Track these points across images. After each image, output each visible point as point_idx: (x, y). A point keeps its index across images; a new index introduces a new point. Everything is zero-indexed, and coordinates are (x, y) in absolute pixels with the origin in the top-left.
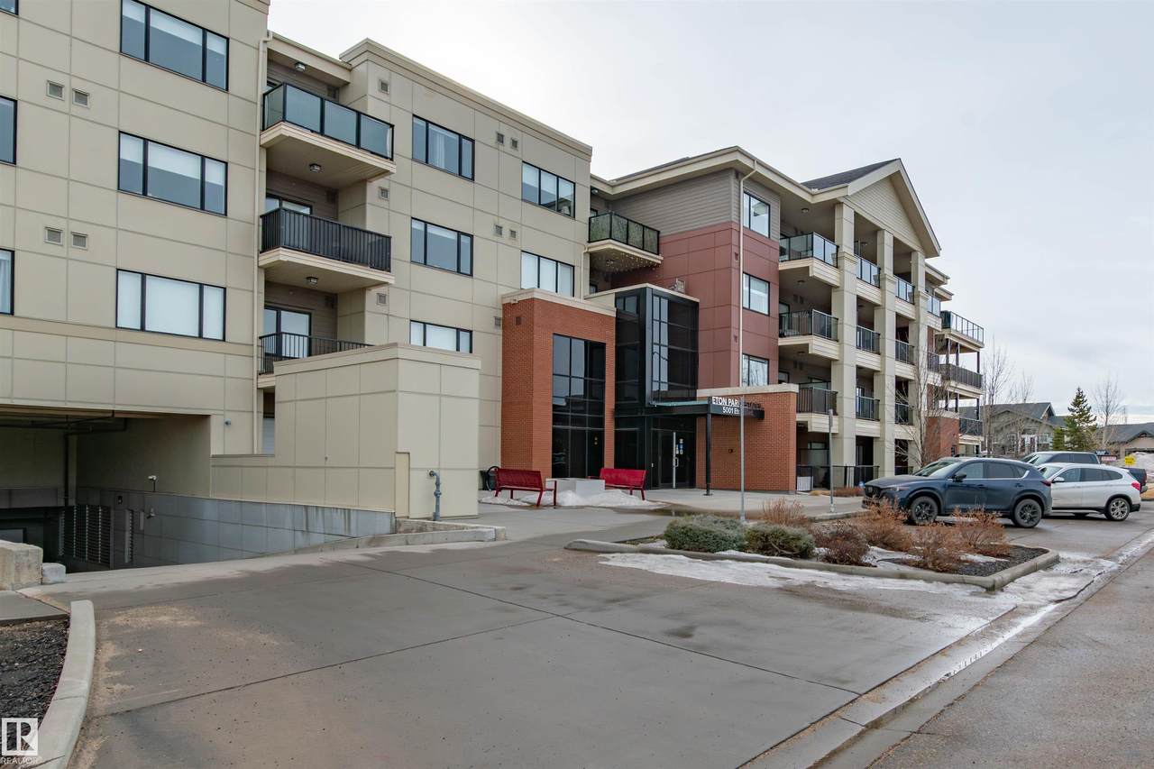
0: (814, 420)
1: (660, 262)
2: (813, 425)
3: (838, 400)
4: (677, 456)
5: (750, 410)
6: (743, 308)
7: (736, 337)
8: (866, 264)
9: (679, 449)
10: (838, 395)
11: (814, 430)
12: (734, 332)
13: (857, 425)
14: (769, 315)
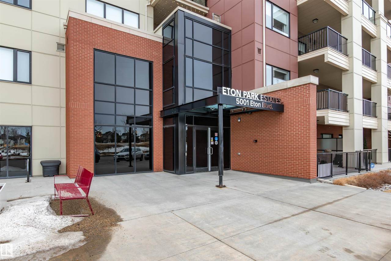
0: (330, 115)
1: (207, 12)
2: (330, 119)
3: (348, 101)
4: (212, 146)
5: (270, 104)
6: (266, 27)
7: (259, 50)
8: (366, 7)
9: (214, 141)
10: (348, 97)
11: (331, 122)
12: (257, 45)
13: (364, 120)
14: (289, 38)
